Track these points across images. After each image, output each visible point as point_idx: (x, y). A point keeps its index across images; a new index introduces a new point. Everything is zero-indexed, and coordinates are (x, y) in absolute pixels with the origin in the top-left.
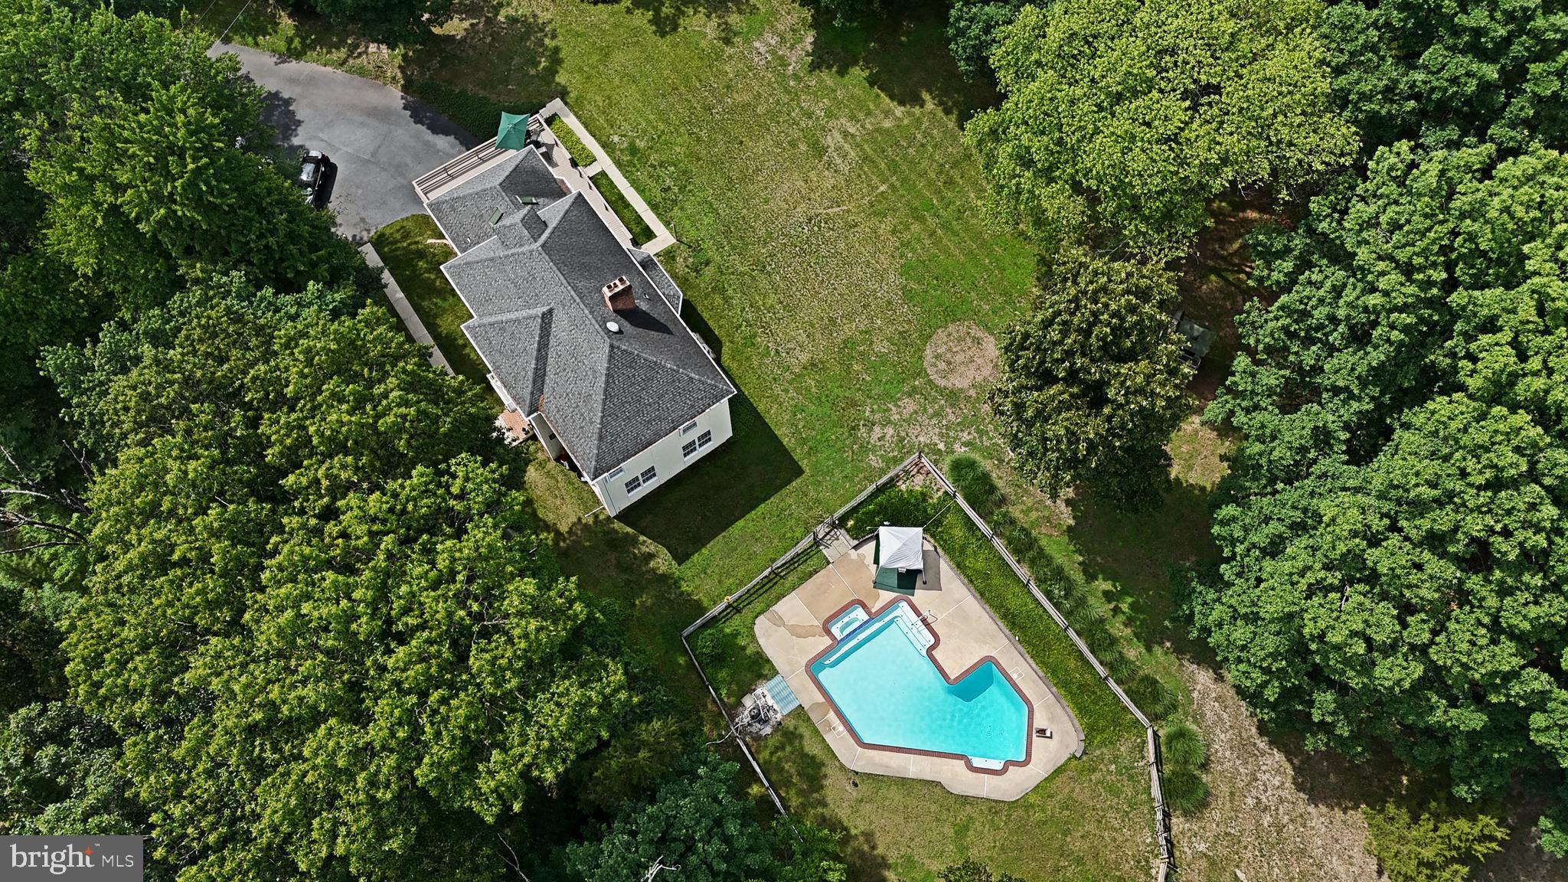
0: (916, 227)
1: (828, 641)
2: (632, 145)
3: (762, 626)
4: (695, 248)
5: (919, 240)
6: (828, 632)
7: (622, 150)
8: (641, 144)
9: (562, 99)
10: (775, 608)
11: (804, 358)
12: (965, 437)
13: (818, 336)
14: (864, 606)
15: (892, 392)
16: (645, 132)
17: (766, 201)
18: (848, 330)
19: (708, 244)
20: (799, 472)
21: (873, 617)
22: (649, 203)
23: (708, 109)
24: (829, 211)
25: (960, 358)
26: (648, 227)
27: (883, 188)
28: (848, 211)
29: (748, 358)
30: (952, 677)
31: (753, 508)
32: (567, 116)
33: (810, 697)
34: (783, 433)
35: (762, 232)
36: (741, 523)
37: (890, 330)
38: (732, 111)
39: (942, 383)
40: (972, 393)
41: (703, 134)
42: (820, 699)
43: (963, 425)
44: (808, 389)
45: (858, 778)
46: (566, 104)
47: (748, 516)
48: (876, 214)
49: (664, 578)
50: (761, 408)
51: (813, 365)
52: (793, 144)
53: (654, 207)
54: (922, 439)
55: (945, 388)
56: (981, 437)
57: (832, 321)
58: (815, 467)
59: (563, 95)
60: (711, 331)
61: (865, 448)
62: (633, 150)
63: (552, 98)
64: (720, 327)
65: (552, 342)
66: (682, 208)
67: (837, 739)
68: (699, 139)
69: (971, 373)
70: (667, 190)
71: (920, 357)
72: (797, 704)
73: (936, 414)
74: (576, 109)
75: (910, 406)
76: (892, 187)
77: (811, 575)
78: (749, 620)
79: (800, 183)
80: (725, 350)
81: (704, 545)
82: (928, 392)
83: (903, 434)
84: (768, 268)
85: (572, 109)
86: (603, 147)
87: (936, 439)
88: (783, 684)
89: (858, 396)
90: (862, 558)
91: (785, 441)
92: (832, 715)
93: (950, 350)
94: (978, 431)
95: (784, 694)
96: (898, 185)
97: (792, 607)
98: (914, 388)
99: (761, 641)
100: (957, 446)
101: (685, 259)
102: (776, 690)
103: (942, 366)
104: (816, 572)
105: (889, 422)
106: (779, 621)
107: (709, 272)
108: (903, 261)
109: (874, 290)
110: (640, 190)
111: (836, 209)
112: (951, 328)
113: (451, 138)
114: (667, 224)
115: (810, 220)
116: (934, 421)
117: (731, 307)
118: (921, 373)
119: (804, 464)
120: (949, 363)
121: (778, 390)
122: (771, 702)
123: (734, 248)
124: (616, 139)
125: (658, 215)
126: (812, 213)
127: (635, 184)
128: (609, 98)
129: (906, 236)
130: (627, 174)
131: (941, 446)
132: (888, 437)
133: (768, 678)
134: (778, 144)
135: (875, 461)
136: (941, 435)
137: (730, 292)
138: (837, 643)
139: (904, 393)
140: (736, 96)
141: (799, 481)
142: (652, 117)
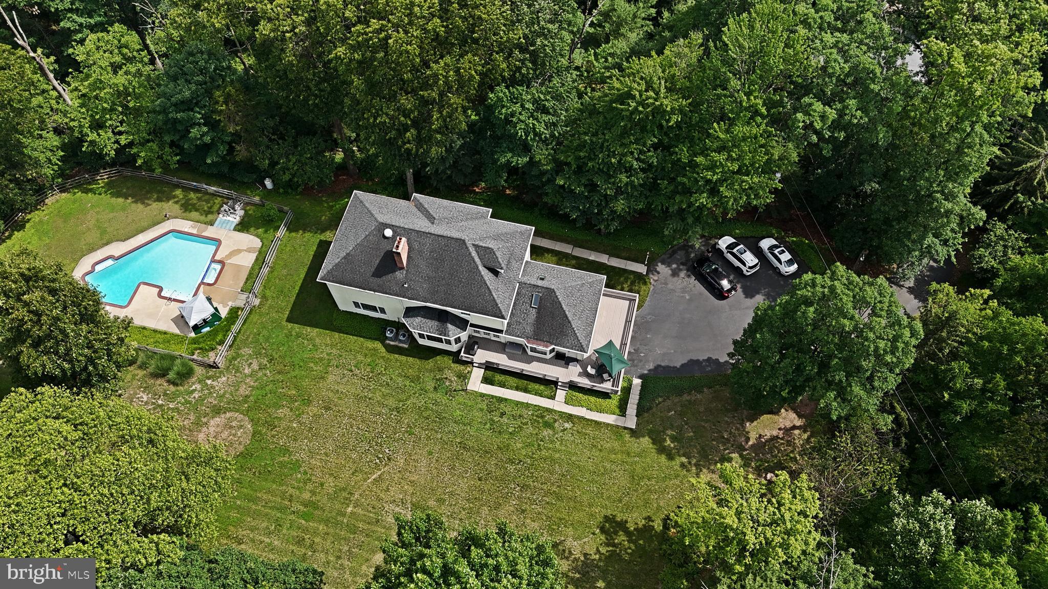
0: (306, 496)
1: (217, 258)
2: (553, 428)
3: (257, 243)
4: (450, 392)
5: (298, 488)
6: (219, 262)
7: (555, 421)
8: (547, 432)
9: (631, 429)
10: (256, 254)
11: (331, 378)
12: (196, 395)
13: (331, 395)
14: (209, 285)
15: (259, 392)
16: (552, 442)
17: (430, 453)
18: (313, 410)
19: (445, 400)
20: (289, 320)
21: (202, 283)
22: (506, 400)
23: (524, 487)
24: (379, 473)
25: (225, 434)
26: (493, 385)
27: (350, 509)
28: (365, 480)
29: (366, 355)
30: (142, 286)
31: (301, 287)
32: (617, 420)
33: (210, 232)
34: (313, 332)
35: (417, 431)
36: (302, 276)
37: (284, 424)
38: (506, 497)
39: (228, 415)
40: (205, 420)
41: (511, 468)
42: (203, 234)
43: (201, 399)
44: (316, 363)
45: (166, 218)
46: (625, 428)
47: (301, 281)
48: (344, 489)
49: (323, 231)
50: (337, 335)
51: (323, 378)
52: (441, 501)
53: (501, 400)
54: (224, 379)
55: (225, 413)
56: (186, 400)
57: (327, 408)
58: (282, 328)
59: (633, 433)
60: (401, 354)
61: (258, 354)
62: (548, 425)
63: (637, 424)
64: (397, 360)
65: (419, 213)
66: (482, 410)
67: (186, 226)
68: (512, 462)
69: (212, 429)
70: (502, 414)
71: (252, 420)
72: (216, 225)
73: (223, 396)
74: (616, 430)
75: (243, 390)
76: (344, 515)
77: (247, 279)
78: (265, 241)
79: (415, 478)
80: (383, 350)
81: (314, 256)
82: (234, 405)
83: (238, 374)
84: (395, 413)
85: (617, 426)
86: (571, 415)
87: (215, 383)
88: (228, 227)
89: (280, 377)
90: (225, 305)
91: (309, 329)
92: (195, 232)
93: (234, 435)
94: (190, 403)
95: (224, 225)
96: (339, 518)
97: (247, 260)
98: (246, 402)
99: (252, 237)
100: (198, 386)
101: (451, 381)
102: (229, 224)
103: (234, 424)
104: (246, 283)
105: (251, 376)
106: (249, 250)
107: (430, 385)
108: (302, 469)
109: (310, 442)
110: (518, 403)
111: (373, 477)
112: (241, 448)
113: (678, 365)
114: (482, 395)
115: (389, 459)
116: (222, 392)
117: (400, 375)
118: (246, 413)
119: (290, 325)
120: (231, 427)
121: (334, 351)
122: (229, 218)
123: (427, 408)
124: (567, 425)
125: (493, 397)
126: (392, 464)
127: (527, 406)
128: (601, 450)
129: (309, 486)
130: (538, 408)
131: (209, 382)
132: (247, 368)
133: (237, 225)
134: (452, 494)
135: (246, 351)
136: (213, 387)
137: (408, 383)
138: (213, 261)
139: (251, 395)
140: (512, 508)
141: (286, 316)
142: (557, 455)
